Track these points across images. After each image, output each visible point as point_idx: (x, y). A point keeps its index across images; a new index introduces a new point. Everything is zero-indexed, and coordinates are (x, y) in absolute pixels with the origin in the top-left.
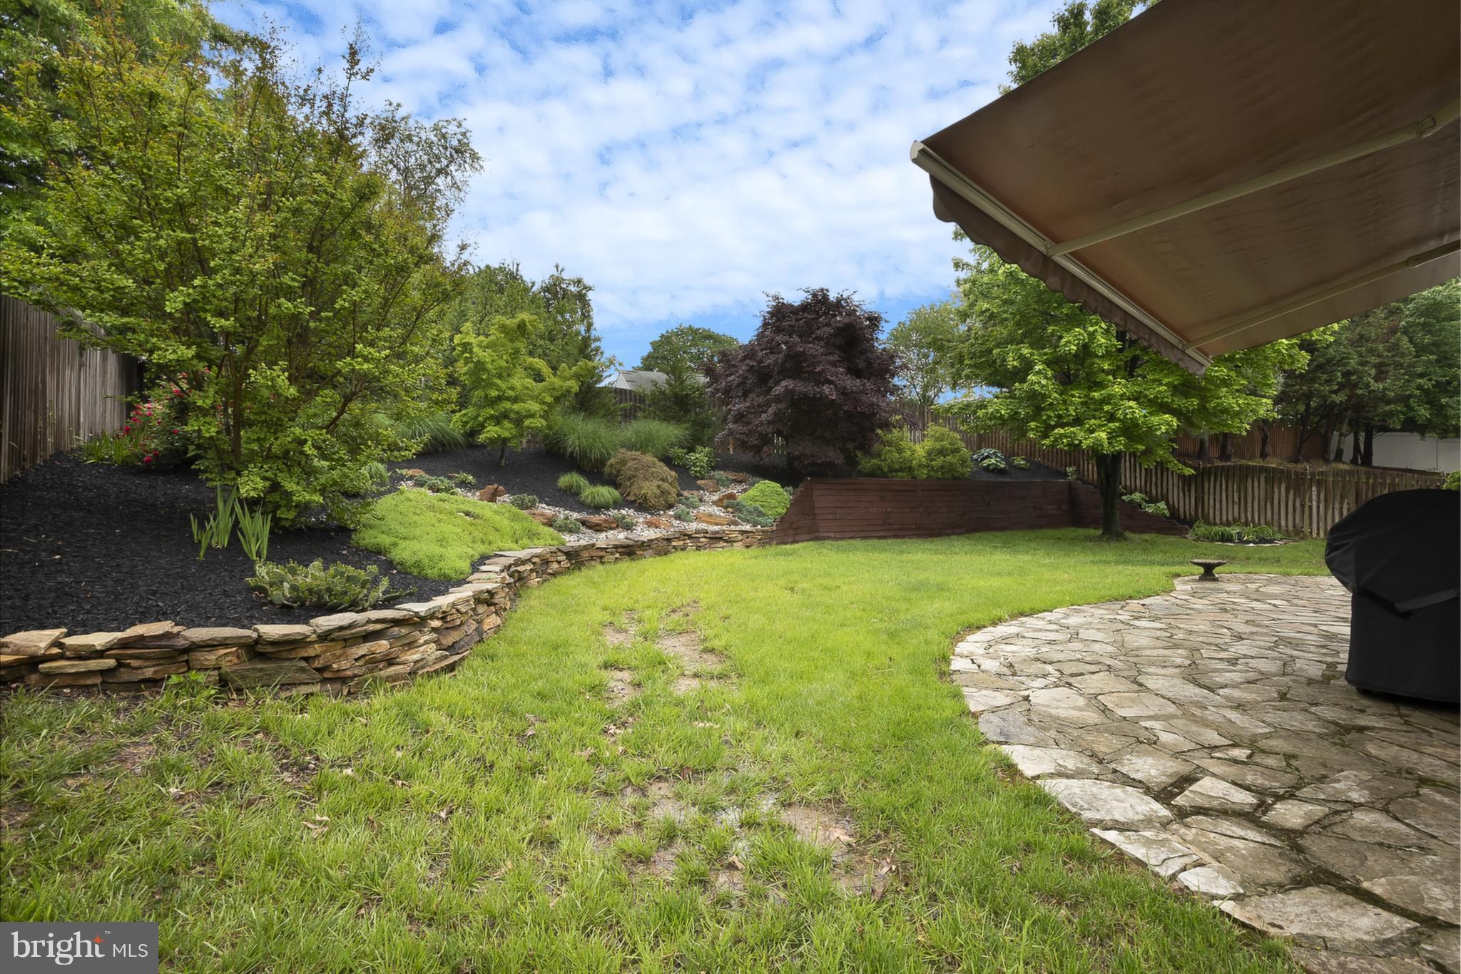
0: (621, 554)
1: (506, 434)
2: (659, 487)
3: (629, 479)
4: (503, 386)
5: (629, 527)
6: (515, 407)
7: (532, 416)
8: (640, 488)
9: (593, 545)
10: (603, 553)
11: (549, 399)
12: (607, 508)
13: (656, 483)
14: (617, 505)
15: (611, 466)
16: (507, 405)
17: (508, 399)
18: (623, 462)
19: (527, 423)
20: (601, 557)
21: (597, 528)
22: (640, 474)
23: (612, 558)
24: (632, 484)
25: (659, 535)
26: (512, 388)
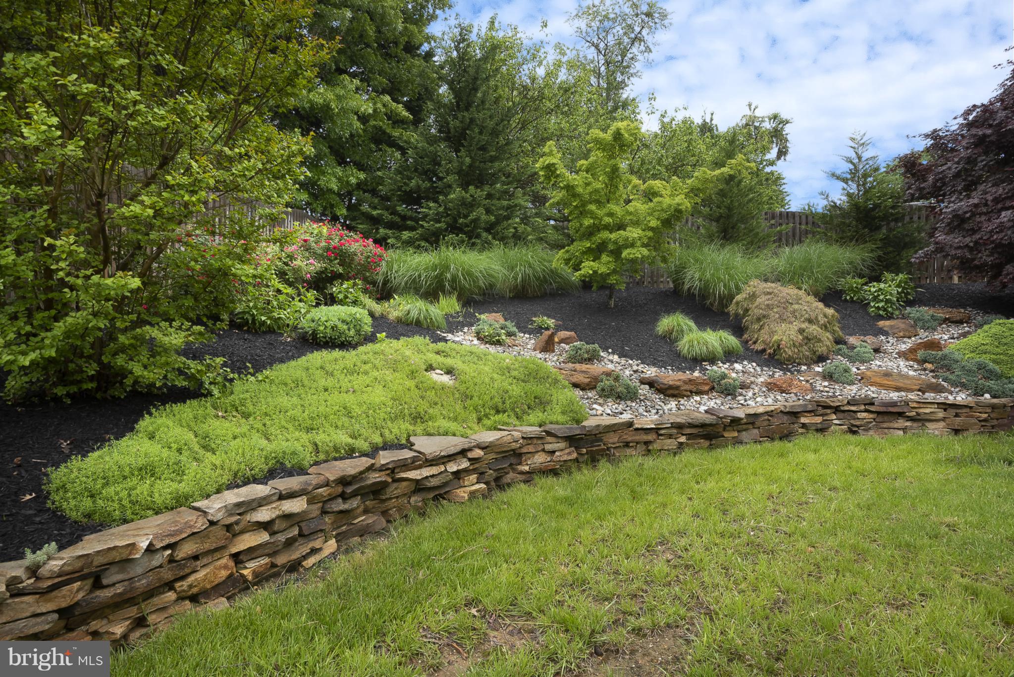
0: (690, 436)
1: (603, 269)
2: (801, 331)
3: (759, 320)
4: (600, 213)
5: (729, 391)
6: (613, 236)
7: (632, 245)
8: (772, 333)
9: (630, 424)
10: (650, 437)
11: (654, 223)
12: (713, 360)
13: (796, 325)
14: (730, 356)
15: (737, 303)
16: (605, 235)
17: (607, 227)
18: (753, 297)
19: (625, 254)
20: (647, 443)
21: (669, 392)
22: (774, 314)
23: (671, 444)
24: (761, 327)
25: (779, 406)
26: (611, 214)
